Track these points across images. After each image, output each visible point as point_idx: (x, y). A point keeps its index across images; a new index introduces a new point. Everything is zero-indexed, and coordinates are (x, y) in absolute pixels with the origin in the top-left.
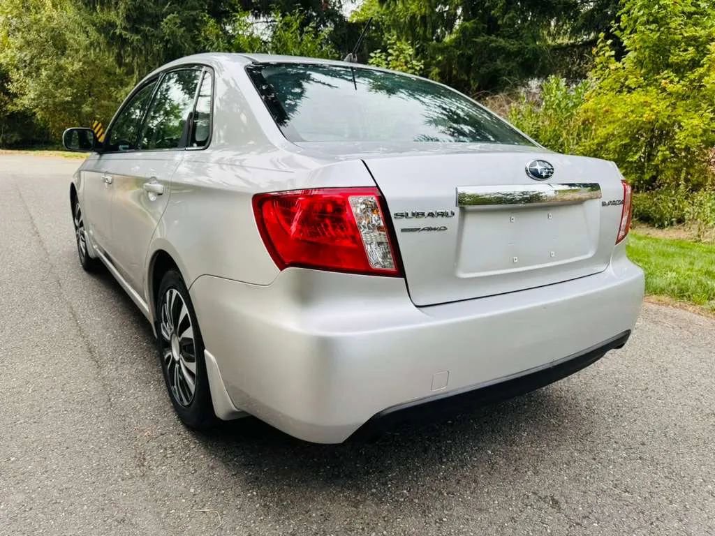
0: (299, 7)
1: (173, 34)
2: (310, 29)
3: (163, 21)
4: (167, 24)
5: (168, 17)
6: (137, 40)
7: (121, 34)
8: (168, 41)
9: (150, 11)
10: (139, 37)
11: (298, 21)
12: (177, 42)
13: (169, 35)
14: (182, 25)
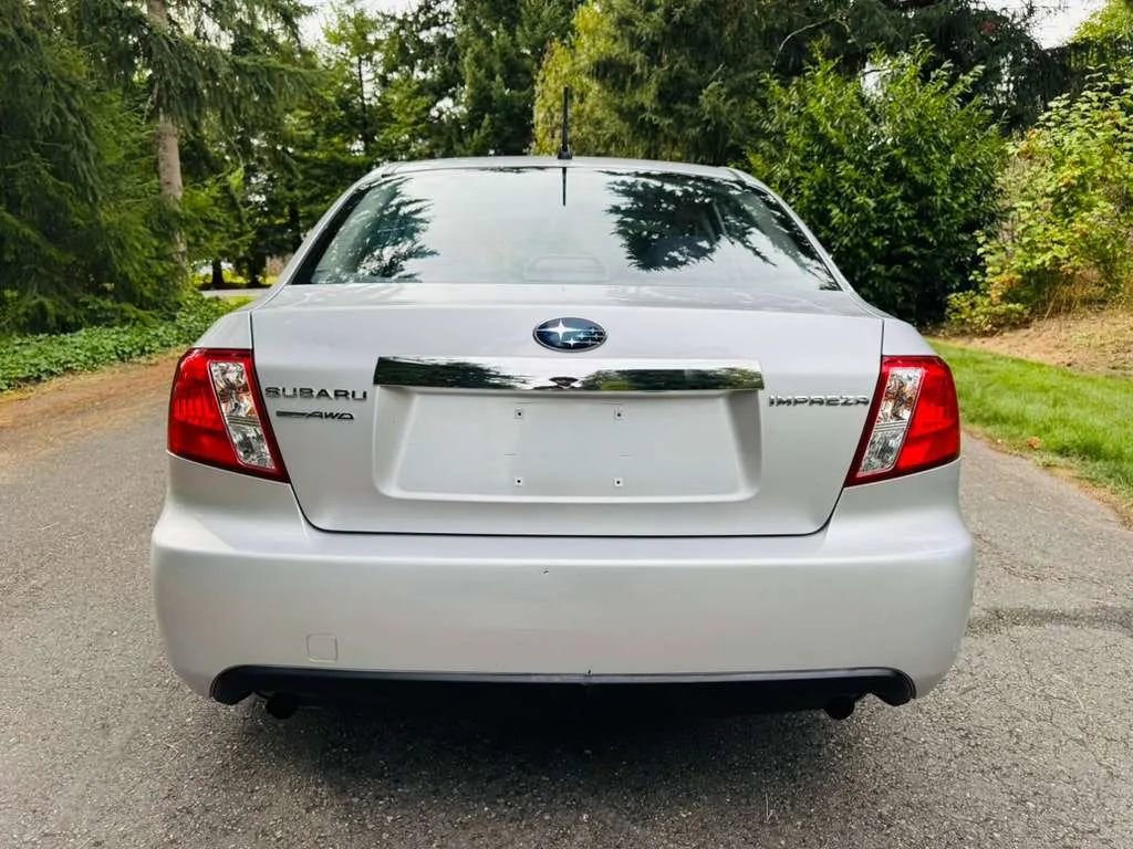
0: (922, 38)
1: (715, 110)
2: (943, 73)
3: (701, 94)
4: (707, 96)
5: (710, 87)
6: (669, 124)
7: (650, 119)
8: (708, 122)
9: (690, 80)
10: (671, 121)
11: (919, 64)
12: (721, 122)
13: (709, 112)
14: (729, 96)
